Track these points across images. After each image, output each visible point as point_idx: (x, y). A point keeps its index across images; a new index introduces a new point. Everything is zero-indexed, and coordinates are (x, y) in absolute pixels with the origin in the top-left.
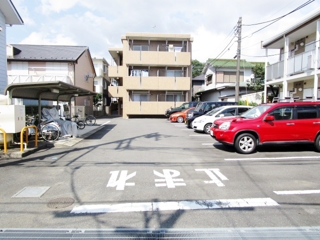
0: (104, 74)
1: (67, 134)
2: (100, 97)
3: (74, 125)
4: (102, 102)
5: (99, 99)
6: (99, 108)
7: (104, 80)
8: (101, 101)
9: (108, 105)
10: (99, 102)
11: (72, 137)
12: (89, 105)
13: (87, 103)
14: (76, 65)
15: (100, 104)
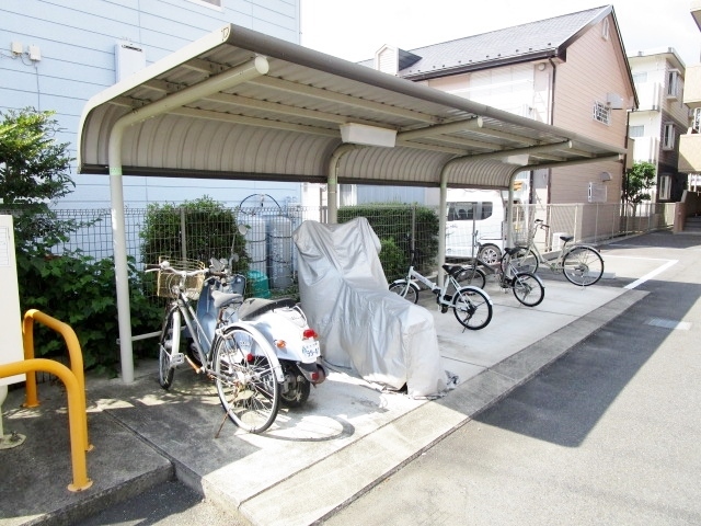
0: (670, 101)
1: (384, 371)
2: (649, 174)
3: (418, 329)
4: (652, 191)
5: (644, 181)
6: (643, 209)
7: (667, 118)
8: (648, 185)
9: (675, 198)
10: (644, 191)
11: (404, 389)
12: (604, 199)
13: (596, 192)
14: (562, 68)
15: (647, 197)
